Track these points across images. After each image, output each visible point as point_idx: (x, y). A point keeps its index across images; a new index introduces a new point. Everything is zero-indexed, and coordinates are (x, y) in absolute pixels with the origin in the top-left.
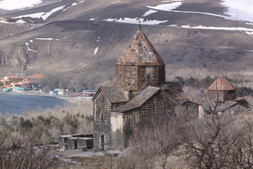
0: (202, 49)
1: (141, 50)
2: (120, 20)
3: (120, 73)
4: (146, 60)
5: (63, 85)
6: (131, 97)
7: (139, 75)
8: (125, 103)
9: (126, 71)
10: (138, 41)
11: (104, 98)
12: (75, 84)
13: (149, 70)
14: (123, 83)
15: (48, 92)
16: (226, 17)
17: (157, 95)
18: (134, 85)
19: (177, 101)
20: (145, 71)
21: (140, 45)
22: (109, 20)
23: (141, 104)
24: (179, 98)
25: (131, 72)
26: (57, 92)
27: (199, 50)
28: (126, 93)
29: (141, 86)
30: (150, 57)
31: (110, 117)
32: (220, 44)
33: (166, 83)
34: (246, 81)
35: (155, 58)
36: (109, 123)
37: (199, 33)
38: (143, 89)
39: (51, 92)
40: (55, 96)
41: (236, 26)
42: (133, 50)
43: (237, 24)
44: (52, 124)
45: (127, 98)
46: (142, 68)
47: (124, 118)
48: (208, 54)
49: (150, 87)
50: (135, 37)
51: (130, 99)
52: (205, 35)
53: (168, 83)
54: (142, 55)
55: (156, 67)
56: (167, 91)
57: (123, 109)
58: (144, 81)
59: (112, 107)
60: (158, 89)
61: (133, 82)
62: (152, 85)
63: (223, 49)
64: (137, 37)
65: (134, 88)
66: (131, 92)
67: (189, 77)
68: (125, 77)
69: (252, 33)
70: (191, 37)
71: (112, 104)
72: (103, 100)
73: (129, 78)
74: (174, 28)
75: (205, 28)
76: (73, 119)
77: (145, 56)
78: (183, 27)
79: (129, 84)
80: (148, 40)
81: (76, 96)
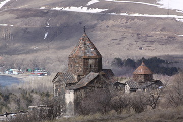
0: (138, 34)
1: (85, 48)
2: (67, 9)
3: (72, 63)
4: (89, 54)
5: (17, 65)
6: (79, 79)
7: (84, 65)
8: (75, 84)
9: (75, 62)
10: (84, 42)
11: (60, 81)
12: (28, 65)
13: (91, 61)
14: (73, 70)
15: (4, 71)
16: (159, 6)
17: (97, 78)
18: (81, 71)
19: (110, 82)
20: (88, 62)
21: (85, 44)
22: (58, 8)
23: (86, 84)
24: (112, 80)
25: (79, 63)
26: (12, 72)
27: (136, 35)
28: (76, 77)
29: (86, 72)
30: (92, 52)
31: (65, 93)
32: (154, 30)
33: (103, 70)
34: (176, 62)
35: (95, 53)
36: (64, 97)
37: (136, 20)
38: (87, 74)
39: (7, 72)
40: (10, 75)
41: (168, 14)
42: (80, 48)
43: (168, 11)
44: (11, 99)
45: (77, 80)
46: (86, 60)
47: (74, 94)
48: (143, 39)
49: (92, 73)
50: (82, 38)
51: (78, 81)
52: (141, 22)
53: (105, 70)
54: (86, 51)
55: (96, 59)
56: (103, 75)
57: (74, 88)
58: (88, 69)
59: (66, 87)
60: (97, 74)
61: (80, 69)
62: (93, 72)
63: (157, 34)
64: (83, 38)
65: (81, 73)
66: (79, 76)
67: (126, 59)
68: (75, 66)
69: (181, 20)
70: (128, 24)
71: (66, 84)
72: (60, 82)
73: (77, 66)
74: (113, 15)
75: (141, 15)
76: (28, 95)
77: (88, 52)
78: (122, 14)
79: (78, 71)
80: (90, 41)
81: (29, 76)
